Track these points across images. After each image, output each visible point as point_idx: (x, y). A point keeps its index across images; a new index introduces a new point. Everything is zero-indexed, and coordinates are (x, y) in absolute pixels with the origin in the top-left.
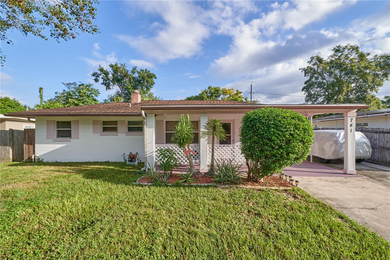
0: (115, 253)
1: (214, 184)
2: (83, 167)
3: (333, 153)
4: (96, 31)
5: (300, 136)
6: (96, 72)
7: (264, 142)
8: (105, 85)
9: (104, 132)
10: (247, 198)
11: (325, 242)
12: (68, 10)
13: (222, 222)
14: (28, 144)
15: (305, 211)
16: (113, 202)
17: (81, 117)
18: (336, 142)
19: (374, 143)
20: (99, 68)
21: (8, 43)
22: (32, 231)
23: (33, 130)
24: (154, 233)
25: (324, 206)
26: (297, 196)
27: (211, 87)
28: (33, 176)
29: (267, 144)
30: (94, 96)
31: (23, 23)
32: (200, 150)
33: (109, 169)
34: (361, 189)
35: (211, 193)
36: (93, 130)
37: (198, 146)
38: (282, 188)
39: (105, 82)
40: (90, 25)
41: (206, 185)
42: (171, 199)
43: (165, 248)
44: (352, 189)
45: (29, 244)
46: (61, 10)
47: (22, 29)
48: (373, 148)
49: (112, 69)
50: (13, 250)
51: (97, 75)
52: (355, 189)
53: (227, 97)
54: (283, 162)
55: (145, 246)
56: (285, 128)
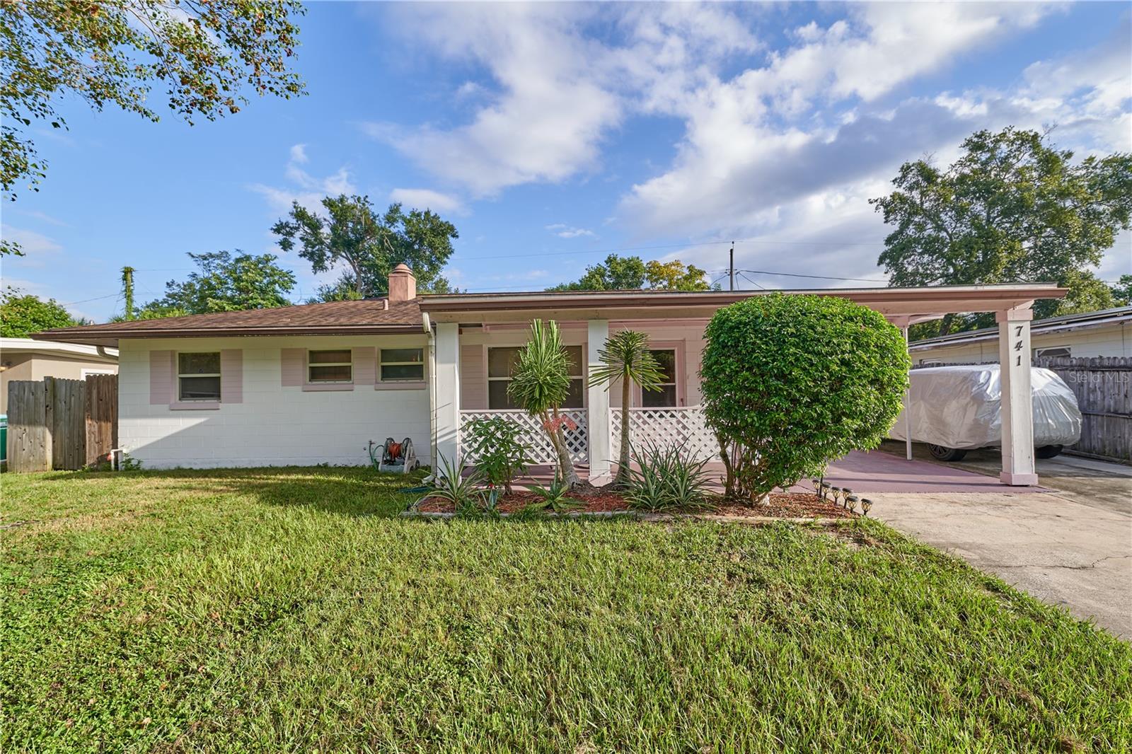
0: (365, 673)
1: (630, 512)
2: (255, 478)
3: (970, 430)
4: (296, 91)
5: (869, 366)
6: (284, 222)
7: (770, 386)
8: (310, 259)
9: (314, 383)
10: (725, 543)
11: (944, 642)
12: (220, 32)
13: (658, 600)
14: (99, 419)
15: (888, 572)
16: (349, 559)
17: (250, 339)
18: (979, 399)
19: (1088, 400)
20: (294, 210)
21: (56, 125)
22: (130, 627)
23: (113, 380)
24: (469, 627)
25: (942, 561)
26: (866, 537)
27: (615, 259)
28: (118, 500)
29: (778, 392)
30: (280, 290)
31: (91, 76)
32: (588, 424)
33: (329, 482)
34: (1051, 522)
35: (622, 533)
36: (283, 375)
37: (581, 412)
38: (822, 520)
39: (310, 249)
40: (281, 74)
41: (609, 514)
42: (510, 549)
43: (500, 661)
44: (1024, 522)
45: (126, 657)
46: (200, 32)
47: (89, 92)
48: (1086, 415)
49: (331, 213)
50: (82, 673)
51: (288, 229)
52: (1033, 521)
53: (661, 286)
54: (823, 441)
55: (446, 655)
56: (828, 344)
